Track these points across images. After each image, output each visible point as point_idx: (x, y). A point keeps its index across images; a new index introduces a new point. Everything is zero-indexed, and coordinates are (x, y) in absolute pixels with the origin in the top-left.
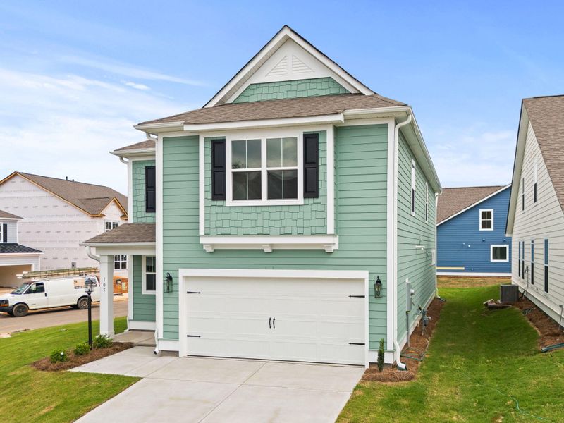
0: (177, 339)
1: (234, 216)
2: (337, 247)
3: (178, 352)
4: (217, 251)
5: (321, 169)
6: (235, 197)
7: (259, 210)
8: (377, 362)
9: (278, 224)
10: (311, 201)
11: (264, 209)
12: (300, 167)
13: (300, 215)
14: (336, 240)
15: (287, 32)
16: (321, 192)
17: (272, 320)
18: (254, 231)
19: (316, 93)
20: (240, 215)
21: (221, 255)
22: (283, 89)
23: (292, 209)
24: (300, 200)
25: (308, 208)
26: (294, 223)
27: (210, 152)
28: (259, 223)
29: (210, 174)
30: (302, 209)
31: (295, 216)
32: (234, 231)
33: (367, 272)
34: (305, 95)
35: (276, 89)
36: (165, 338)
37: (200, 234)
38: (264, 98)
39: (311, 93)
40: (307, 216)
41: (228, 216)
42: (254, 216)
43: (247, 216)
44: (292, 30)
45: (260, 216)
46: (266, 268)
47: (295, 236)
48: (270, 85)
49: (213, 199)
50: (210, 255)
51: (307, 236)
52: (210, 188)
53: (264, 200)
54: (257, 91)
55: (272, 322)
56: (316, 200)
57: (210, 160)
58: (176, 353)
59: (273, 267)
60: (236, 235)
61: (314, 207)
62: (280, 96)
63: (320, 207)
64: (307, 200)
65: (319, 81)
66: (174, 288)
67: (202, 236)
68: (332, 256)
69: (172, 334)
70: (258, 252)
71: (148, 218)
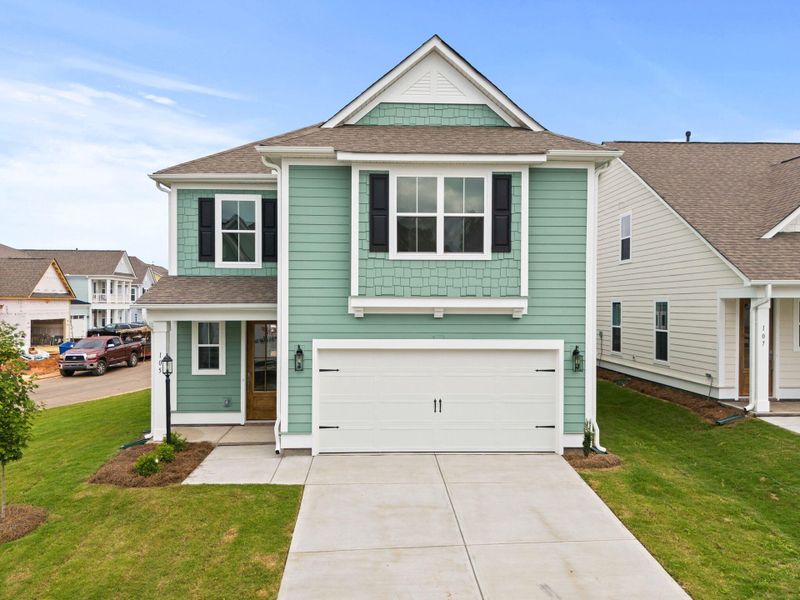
0: (309, 432)
1: (399, 272)
2: (525, 312)
3: (311, 449)
4: (370, 317)
5: (514, 218)
6: (401, 248)
7: (433, 265)
8: (582, 446)
9: (458, 283)
10: (501, 255)
11: (439, 264)
12: (487, 215)
13: (487, 273)
14: (524, 304)
15: (436, 43)
16: (514, 245)
17: (438, 402)
18: (426, 291)
19: (467, 122)
20: (408, 271)
21: (374, 321)
22: (423, 113)
23: (475, 265)
24: (487, 253)
25: (497, 264)
26: (478, 282)
27: (367, 190)
28: (434, 281)
29: (366, 218)
30: (489, 265)
31: (480, 274)
32: (399, 291)
33: (562, 341)
34: (453, 123)
35: (416, 113)
36: (290, 432)
37: (352, 294)
38: (399, 121)
39: (460, 122)
40: (495, 274)
41: (391, 272)
42: (426, 273)
43: (416, 273)
44: (443, 42)
45: (434, 273)
46: (434, 338)
47: (480, 298)
48: (407, 106)
49: (372, 250)
50: (357, 322)
51: (495, 298)
52: (367, 236)
53: (440, 254)
54: (388, 112)
55: (438, 405)
56: (507, 255)
57: (367, 200)
58: (308, 451)
59: (442, 336)
60: (402, 296)
61: (505, 263)
62: (420, 122)
63: (512, 264)
64: (496, 254)
65: (470, 107)
66: (306, 365)
67: (355, 297)
68: (519, 322)
69: (301, 426)
70: (428, 317)
71: (204, 270)
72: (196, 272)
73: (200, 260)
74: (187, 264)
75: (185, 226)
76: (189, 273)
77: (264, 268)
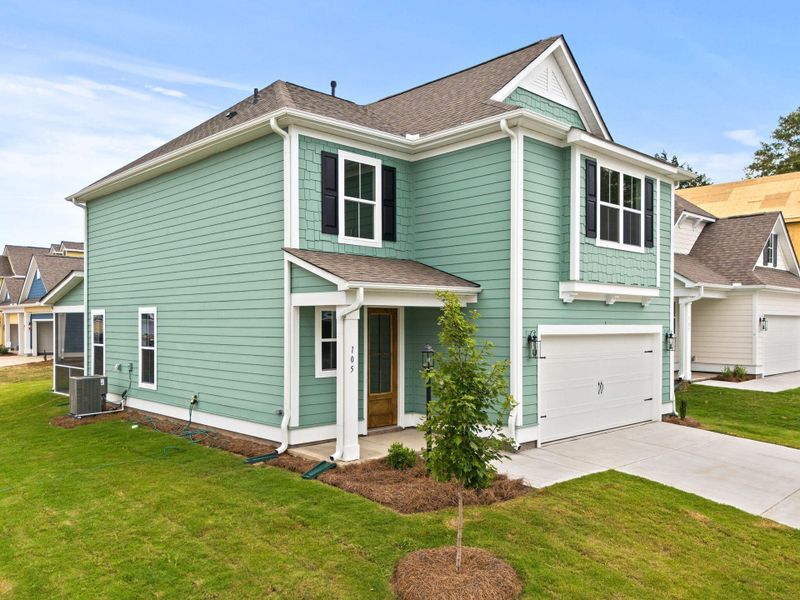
0: (536, 423)
1: (601, 259)
3: (536, 441)
5: (654, 218)
7: (617, 255)
9: (629, 272)
10: (648, 250)
11: (620, 254)
12: (643, 213)
13: (642, 264)
14: (658, 294)
15: (560, 42)
16: (654, 242)
17: (600, 385)
20: (605, 258)
22: (542, 106)
23: (637, 257)
24: (643, 247)
25: (646, 257)
26: (638, 272)
27: (583, 174)
29: (584, 203)
30: (643, 258)
31: (639, 265)
33: (661, 326)
35: (538, 105)
36: (527, 425)
40: (646, 266)
41: (597, 258)
42: (614, 261)
43: (609, 261)
45: (618, 262)
48: (533, 96)
49: (587, 235)
52: (584, 221)
53: (621, 244)
54: (522, 98)
56: (651, 250)
57: (584, 185)
58: (533, 444)
61: (650, 257)
63: (653, 258)
64: (646, 248)
65: (569, 111)
67: (577, 281)
68: (644, 310)
69: (531, 418)
71: (326, 244)
72: (318, 246)
73: (324, 232)
74: (310, 235)
75: (308, 184)
76: (311, 246)
77: (384, 248)
